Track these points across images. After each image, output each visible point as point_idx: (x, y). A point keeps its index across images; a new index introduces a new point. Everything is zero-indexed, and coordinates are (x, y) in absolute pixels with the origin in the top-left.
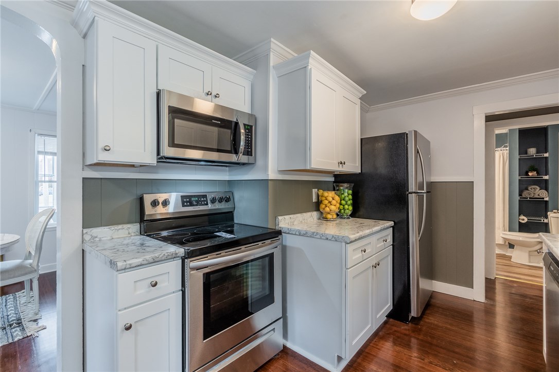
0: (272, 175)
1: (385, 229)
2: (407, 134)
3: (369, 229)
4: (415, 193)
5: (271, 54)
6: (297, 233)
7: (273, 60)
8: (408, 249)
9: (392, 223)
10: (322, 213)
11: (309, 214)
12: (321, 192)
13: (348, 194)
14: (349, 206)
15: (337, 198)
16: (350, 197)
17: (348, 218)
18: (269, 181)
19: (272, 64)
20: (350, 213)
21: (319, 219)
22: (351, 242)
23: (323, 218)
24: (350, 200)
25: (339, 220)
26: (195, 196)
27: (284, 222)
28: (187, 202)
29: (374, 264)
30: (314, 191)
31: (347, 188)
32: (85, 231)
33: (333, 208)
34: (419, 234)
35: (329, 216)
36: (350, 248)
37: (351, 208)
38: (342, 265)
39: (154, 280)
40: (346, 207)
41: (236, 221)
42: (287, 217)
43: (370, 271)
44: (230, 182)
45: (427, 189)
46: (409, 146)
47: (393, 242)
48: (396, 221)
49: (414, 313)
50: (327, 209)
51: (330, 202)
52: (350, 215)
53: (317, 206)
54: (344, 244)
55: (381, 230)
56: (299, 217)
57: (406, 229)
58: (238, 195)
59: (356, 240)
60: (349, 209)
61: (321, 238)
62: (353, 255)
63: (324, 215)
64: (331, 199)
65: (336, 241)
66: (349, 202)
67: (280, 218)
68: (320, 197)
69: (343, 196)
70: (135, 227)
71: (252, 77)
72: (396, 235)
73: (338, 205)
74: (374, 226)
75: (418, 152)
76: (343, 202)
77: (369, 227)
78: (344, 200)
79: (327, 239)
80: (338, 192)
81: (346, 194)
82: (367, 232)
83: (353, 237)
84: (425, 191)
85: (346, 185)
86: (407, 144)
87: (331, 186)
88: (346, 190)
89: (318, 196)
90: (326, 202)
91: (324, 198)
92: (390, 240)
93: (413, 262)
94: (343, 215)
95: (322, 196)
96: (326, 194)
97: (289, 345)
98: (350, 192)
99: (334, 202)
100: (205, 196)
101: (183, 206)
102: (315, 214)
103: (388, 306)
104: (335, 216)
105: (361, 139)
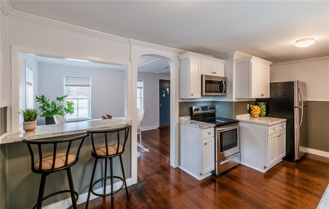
0: (234, 100)
1: (283, 122)
2: (293, 82)
3: (276, 122)
4: (297, 107)
5: (234, 55)
6: (245, 122)
7: (235, 57)
8: (294, 131)
9: (286, 120)
10: (251, 114)
11: (246, 115)
12: (251, 106)
13: (264, 107)
14: (264, 112)
15: (259, 108)
16: (265, 108)
17: (264, 117)
18: (233, 103)
19: (234, 59)
20: (265, 115)
21: (250, 117)
22: (270, 126)
23: (252, 116)
24: (265, 109)
25: (260, 118)
26: (204, 107)
27: (239, 117)
28: (203, 109)
29: (278, 135)
30: (248, 105)
31: (263, 104)
32: (180, 118)
33: (257, 112)
34: (299, 125)
35: (256, 116)
36: (269, 128)
37: (265, 113)
38: (266, 134)
39: (209, 132)
40: (263, 112)
41: (216, 116)
42: (239, 115)
43: (277, 138)
44: (213, 102)
45: (303, 105)
46: (294, 87)
47: (286, 128)
48: (288, 119)
49: (296, 158)
50: (255, 113)
51: (256, 110)
52: (265, 116)
53: (250, 111)
54: (267, 126)
55: (281, 122)
56: (243, 115)
57: (293, 122)
58: (217, 107)
59: (271, 125)
60: (264, 113)
61: (256, 124)
62: (270, 131)
63: (253, 115)
64: (256, 109)
65: (263, 125)
66: (265, 110)
67: (237, 116)
68: (251, 108)
69: (261, 107)
70: (189, 117)
71: (225, 63)
72: (288, 125)
73: (260, 111)
74: (278, 121)
75: (299, 90)
76: (262, 110)
77: (276, 121)
78: (262, 109)
79: (259, 124)
80: (260, 106)
81: (263, 107)
82: (276, 123)
83: (270, 124)
84: (302, 106)
85: (263, 103)
86: (294, 86)
87: (255, 103)
88: (263, 105)
89: (250, 107)
90: (255, 110)
91: (253, 108)
92: (285, 126)
93: (296, 138)
94: (261, 116)
95: (252, 107)
96: (254, 107)
97: (241, 163)
98: (265, 106)
99: (258, 110)
100: (207, 107)
101: (202, 111)
102: (249, 115)
103: (284, 154)
104: (258, 116)
105: (270, 83)
